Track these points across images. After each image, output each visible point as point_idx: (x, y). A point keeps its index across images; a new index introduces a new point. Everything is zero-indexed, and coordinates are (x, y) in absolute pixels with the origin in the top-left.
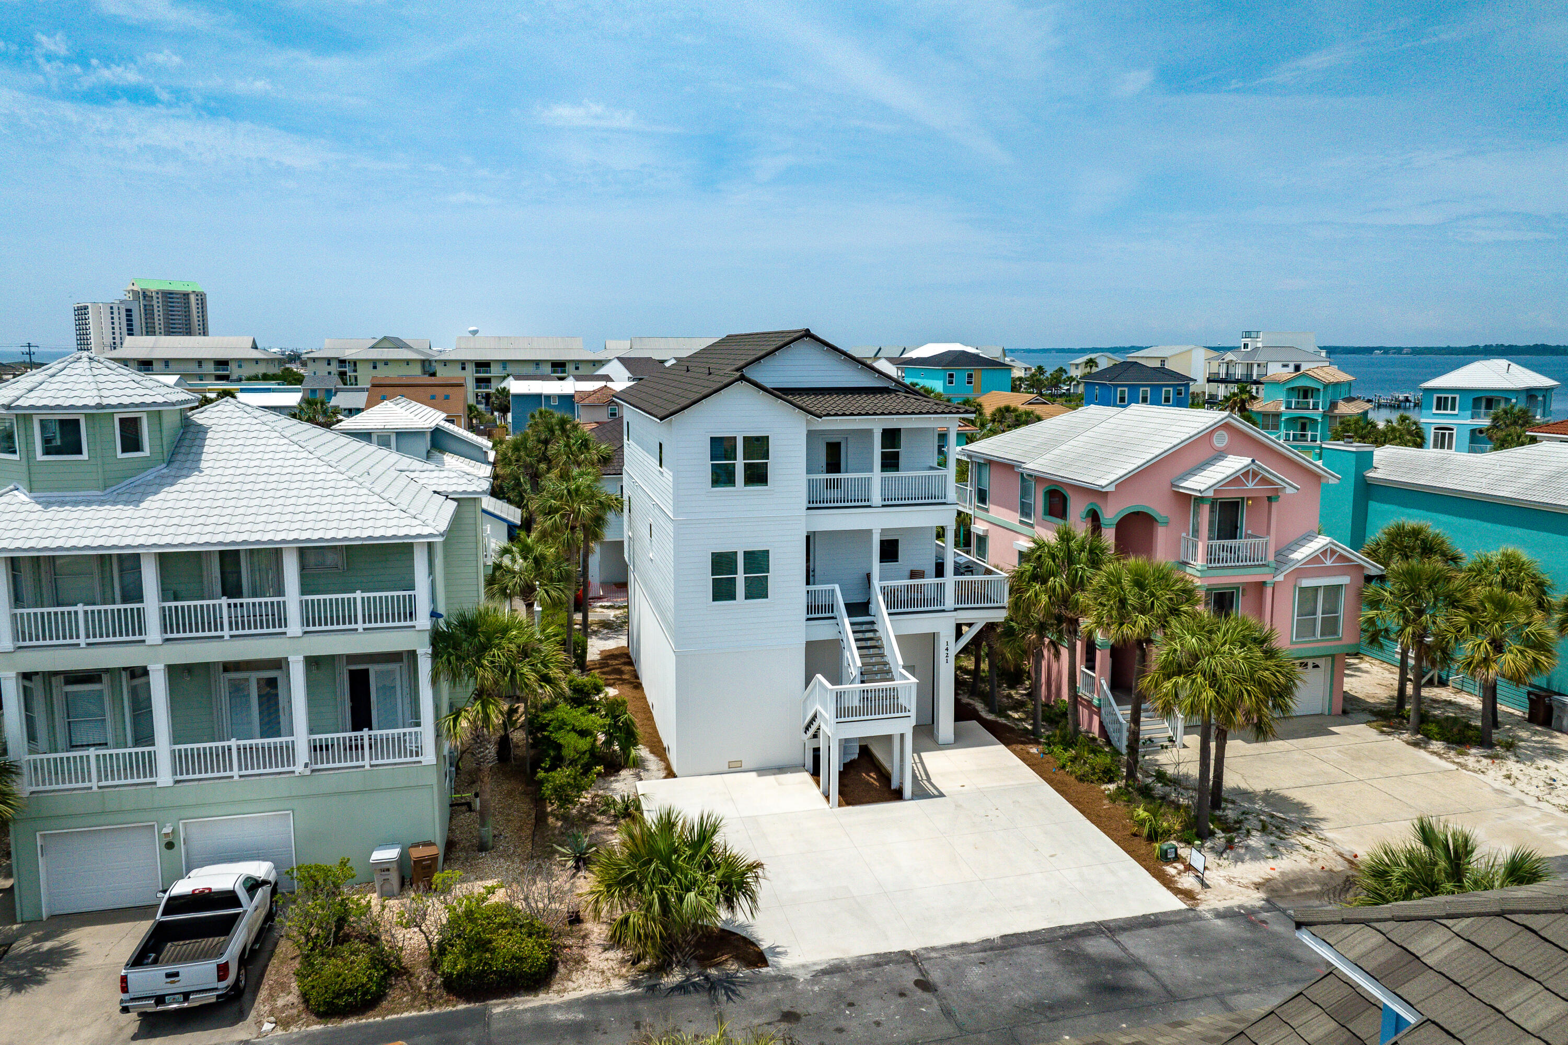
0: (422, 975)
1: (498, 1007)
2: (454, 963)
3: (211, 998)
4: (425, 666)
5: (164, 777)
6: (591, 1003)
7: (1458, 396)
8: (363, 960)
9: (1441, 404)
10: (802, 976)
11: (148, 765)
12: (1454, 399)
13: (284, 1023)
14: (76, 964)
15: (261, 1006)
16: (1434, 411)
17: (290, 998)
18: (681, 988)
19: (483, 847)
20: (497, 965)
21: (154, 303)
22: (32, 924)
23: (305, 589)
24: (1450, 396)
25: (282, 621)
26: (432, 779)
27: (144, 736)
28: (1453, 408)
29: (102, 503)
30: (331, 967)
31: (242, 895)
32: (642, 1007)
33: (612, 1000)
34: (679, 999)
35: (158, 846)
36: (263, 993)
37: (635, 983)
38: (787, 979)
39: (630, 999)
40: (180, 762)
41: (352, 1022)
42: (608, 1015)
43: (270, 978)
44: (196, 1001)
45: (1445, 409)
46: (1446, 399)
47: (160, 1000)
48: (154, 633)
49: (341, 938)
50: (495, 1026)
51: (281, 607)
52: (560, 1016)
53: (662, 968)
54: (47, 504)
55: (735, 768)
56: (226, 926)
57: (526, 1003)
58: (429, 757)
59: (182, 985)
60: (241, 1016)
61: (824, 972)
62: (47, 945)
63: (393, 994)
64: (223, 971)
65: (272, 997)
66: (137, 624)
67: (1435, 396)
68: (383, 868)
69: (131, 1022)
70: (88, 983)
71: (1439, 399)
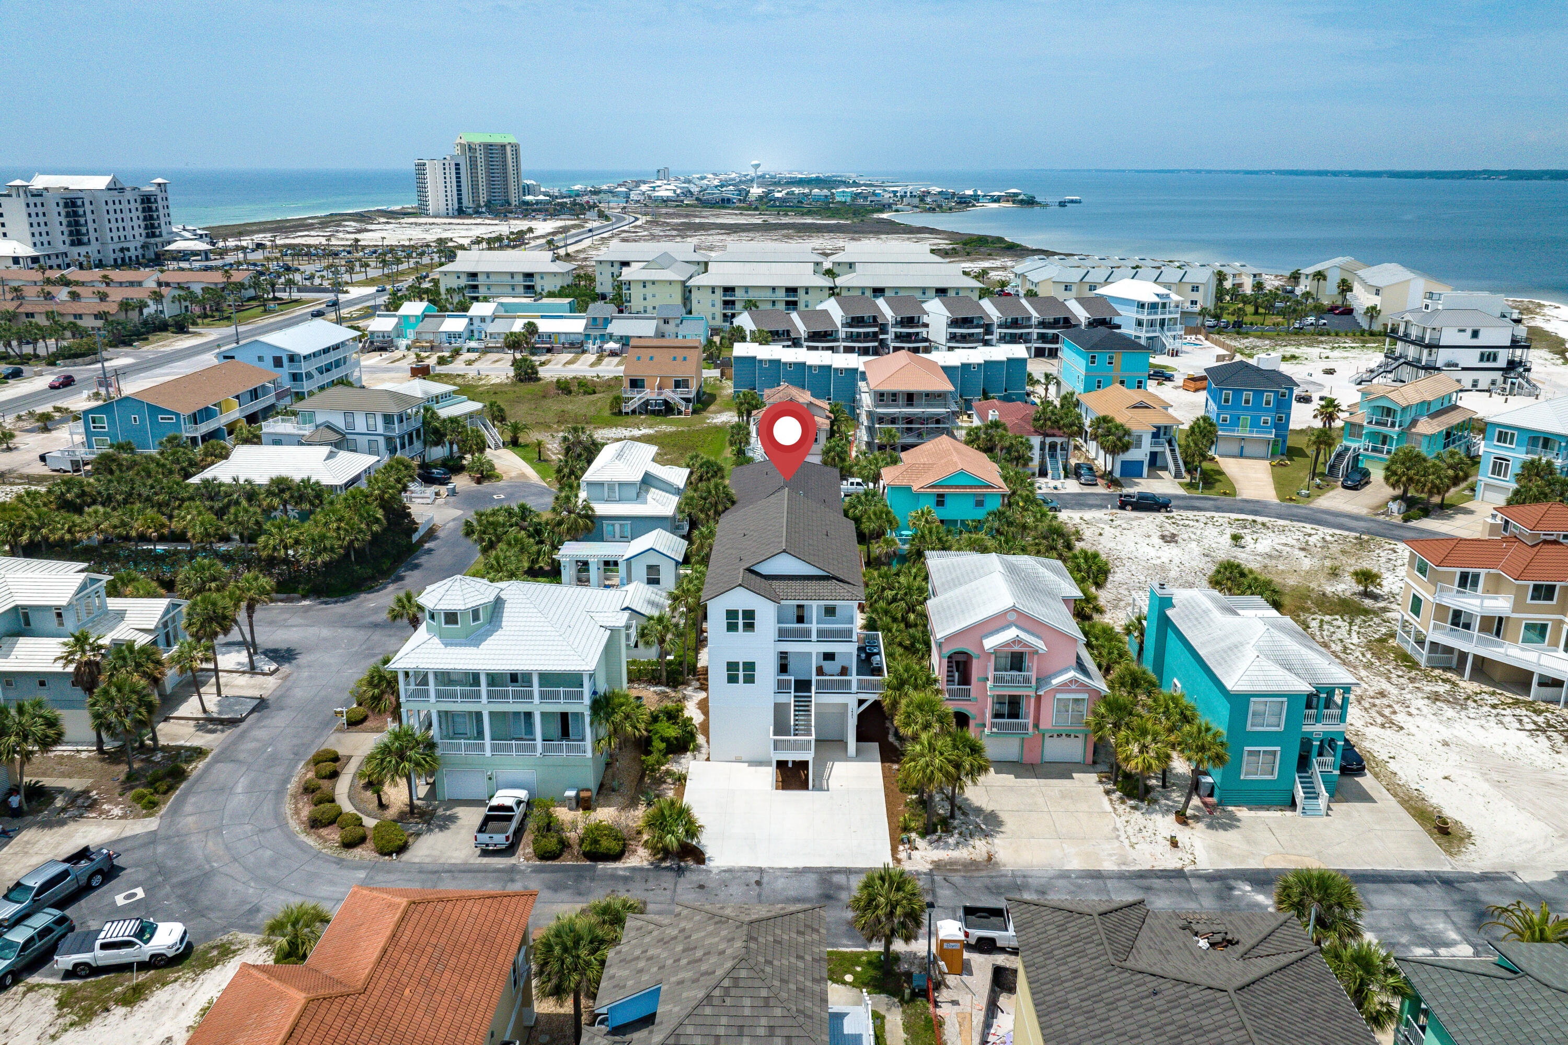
0: (576, 847)
1: (601, 865)
2: (586, 847)
3: (504, 847)
4: (587, 720)
5: (488, 753)
6: (634, 869)
7: (1516, 433)
8: (555, 840)
9: (1502, 437)
10: (715, 871)
11: (482, 748)
12: (1513, 435)
13: (527, 859)
14: (459, 822)
15: (520, 851)
16: (1496, 443)
17: (530, 850)
18: (666, 868)
19: (613, 790)
20: (601, 850)
21: (478, 155)
22: (442, 802)
23: (541, 686)
24: (1510, 432)
25: (532, 697)
26: (590, 763)
27: (480, 735)
28: (1511, 443)
29: (465, 645)
30: (544, 841)
31: (515, 808)
32: (651, 874)
33: (641, 869)
34: (665, 873)
35: (486, 779)
36: (521, 846)
37: (652, 864)
38: (709, 871)
39: (648, 870)
40: (494, 748)
41: (550, 863)
42: (638, 876)
43: (524, 841)
44: (499, 847)
45: (1505, 442)
46: (1506, 433)
47: (487, 845)
48: (484, 699)
49: (549, 830)
50: (598, 872)
51: (532, 692)
52: (621, 873)
53: (664, 859)
54: (446, 645)
55: (738, 761)
56: (509, 819)
57: (611, 865)
58: (589, 754)
59: (495, 841)
60: (513, 854)
61: (724, 871)
62: (448, 813)
63: (565, 854)
64: (507, 838)
65: (524, 848)
66: (478, 695)
67: (1498, 430)
68: (569, 798)
69: (478, 851)
70: (463, 832)
71: (1500, 433)
